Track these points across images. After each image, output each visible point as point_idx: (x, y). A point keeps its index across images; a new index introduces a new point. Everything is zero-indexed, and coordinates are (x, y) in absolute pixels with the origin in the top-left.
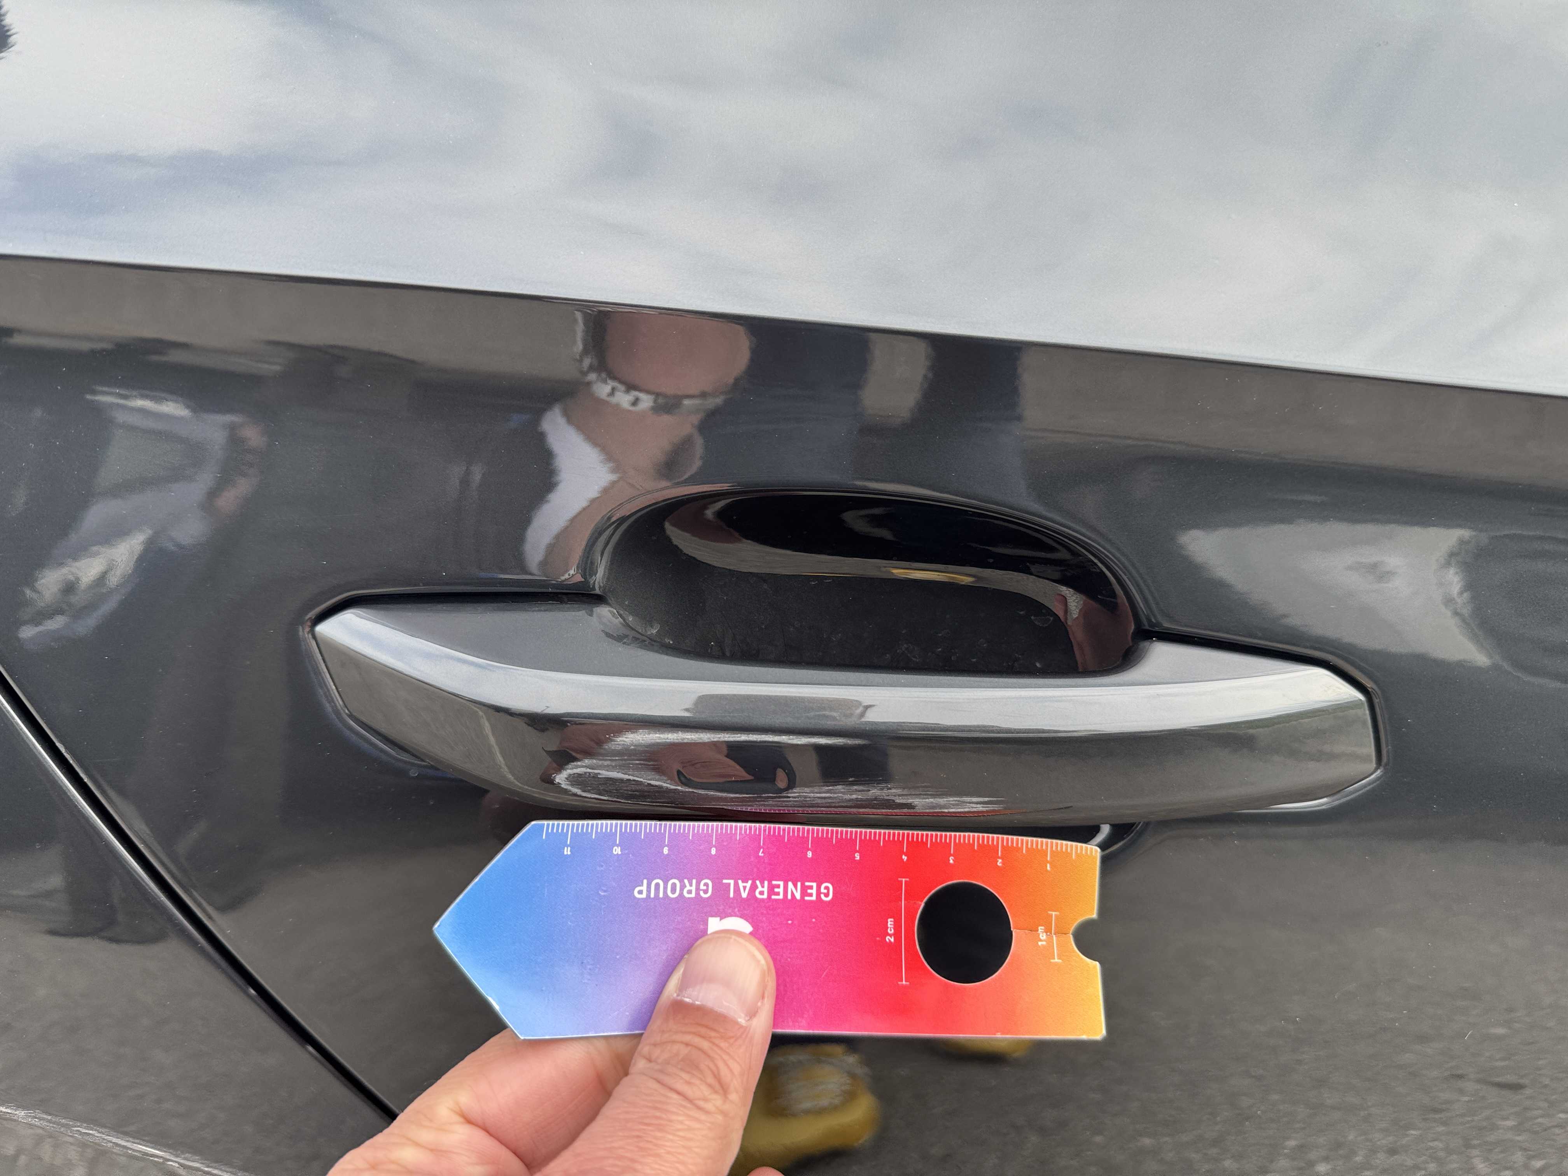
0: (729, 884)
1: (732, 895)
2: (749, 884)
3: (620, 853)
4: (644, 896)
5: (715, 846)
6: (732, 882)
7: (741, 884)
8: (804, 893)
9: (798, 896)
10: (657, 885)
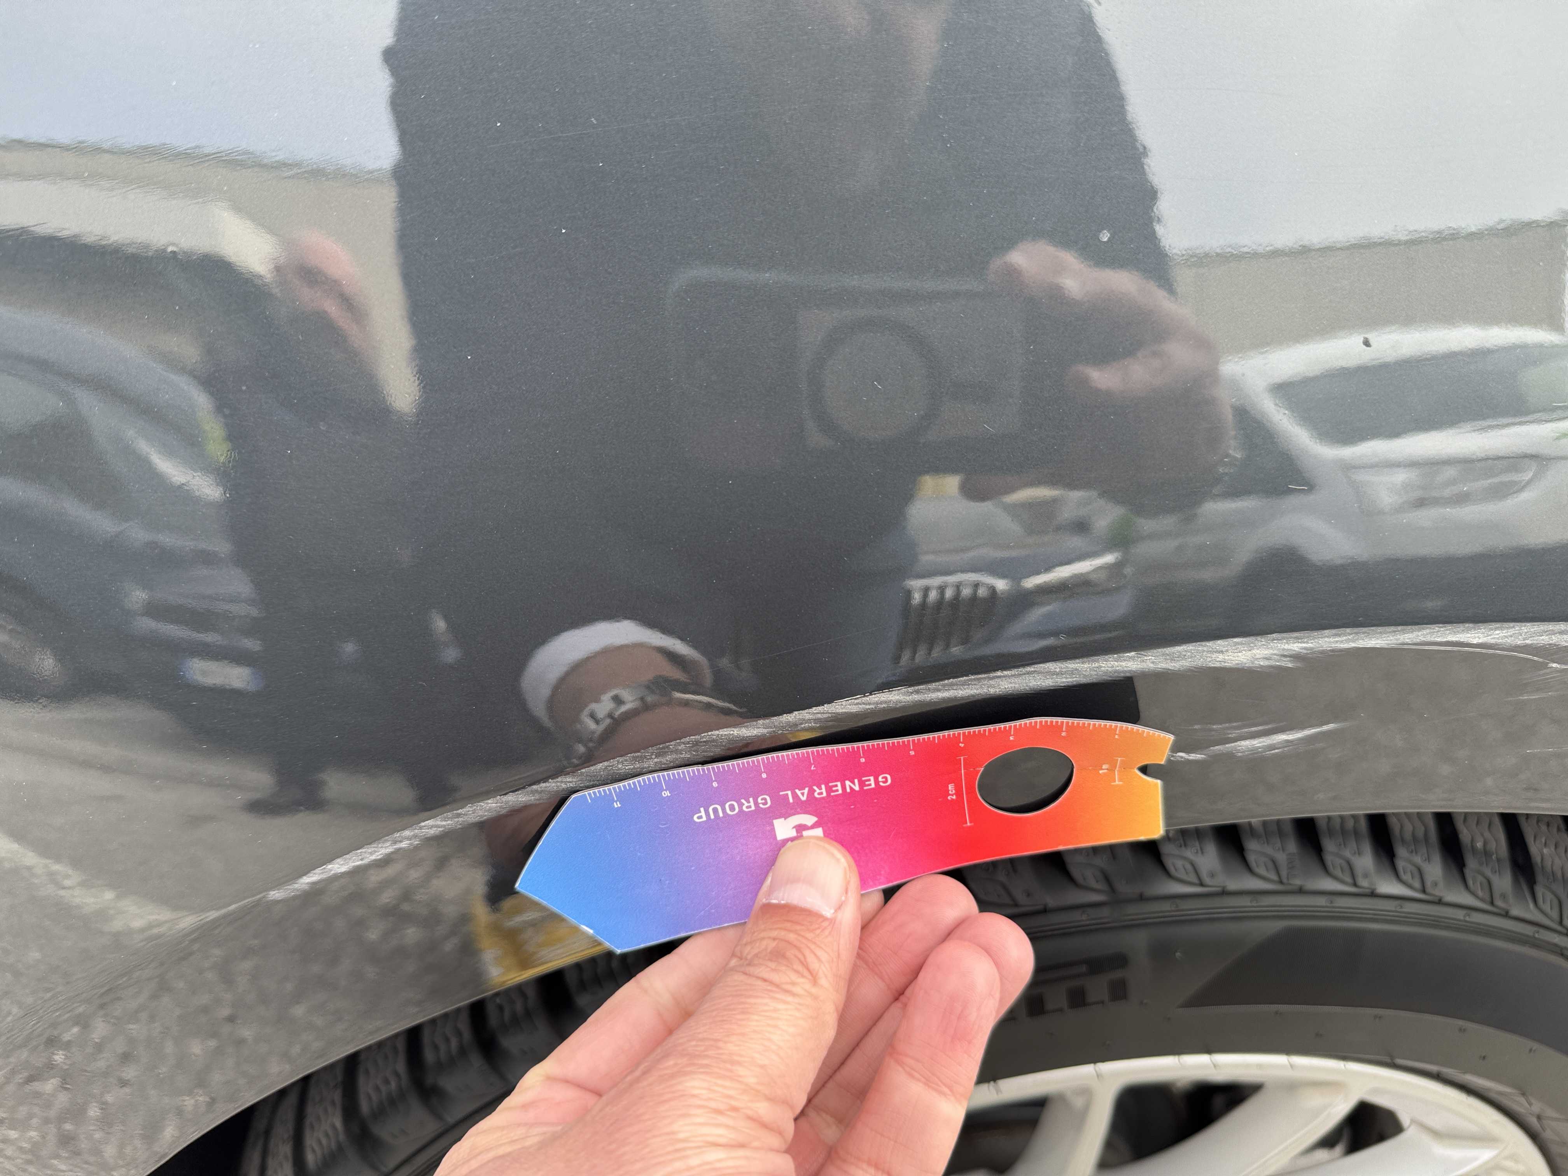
0: (787, 795)
1: (791, 800)
2: (806, 791)
3: (669, 795)
4: (704, 819)
5: (764, 772)
6: (789, 793)
7: (798, 792)
8: (862, 784)
9: (857, 788)
10: (715, 810)
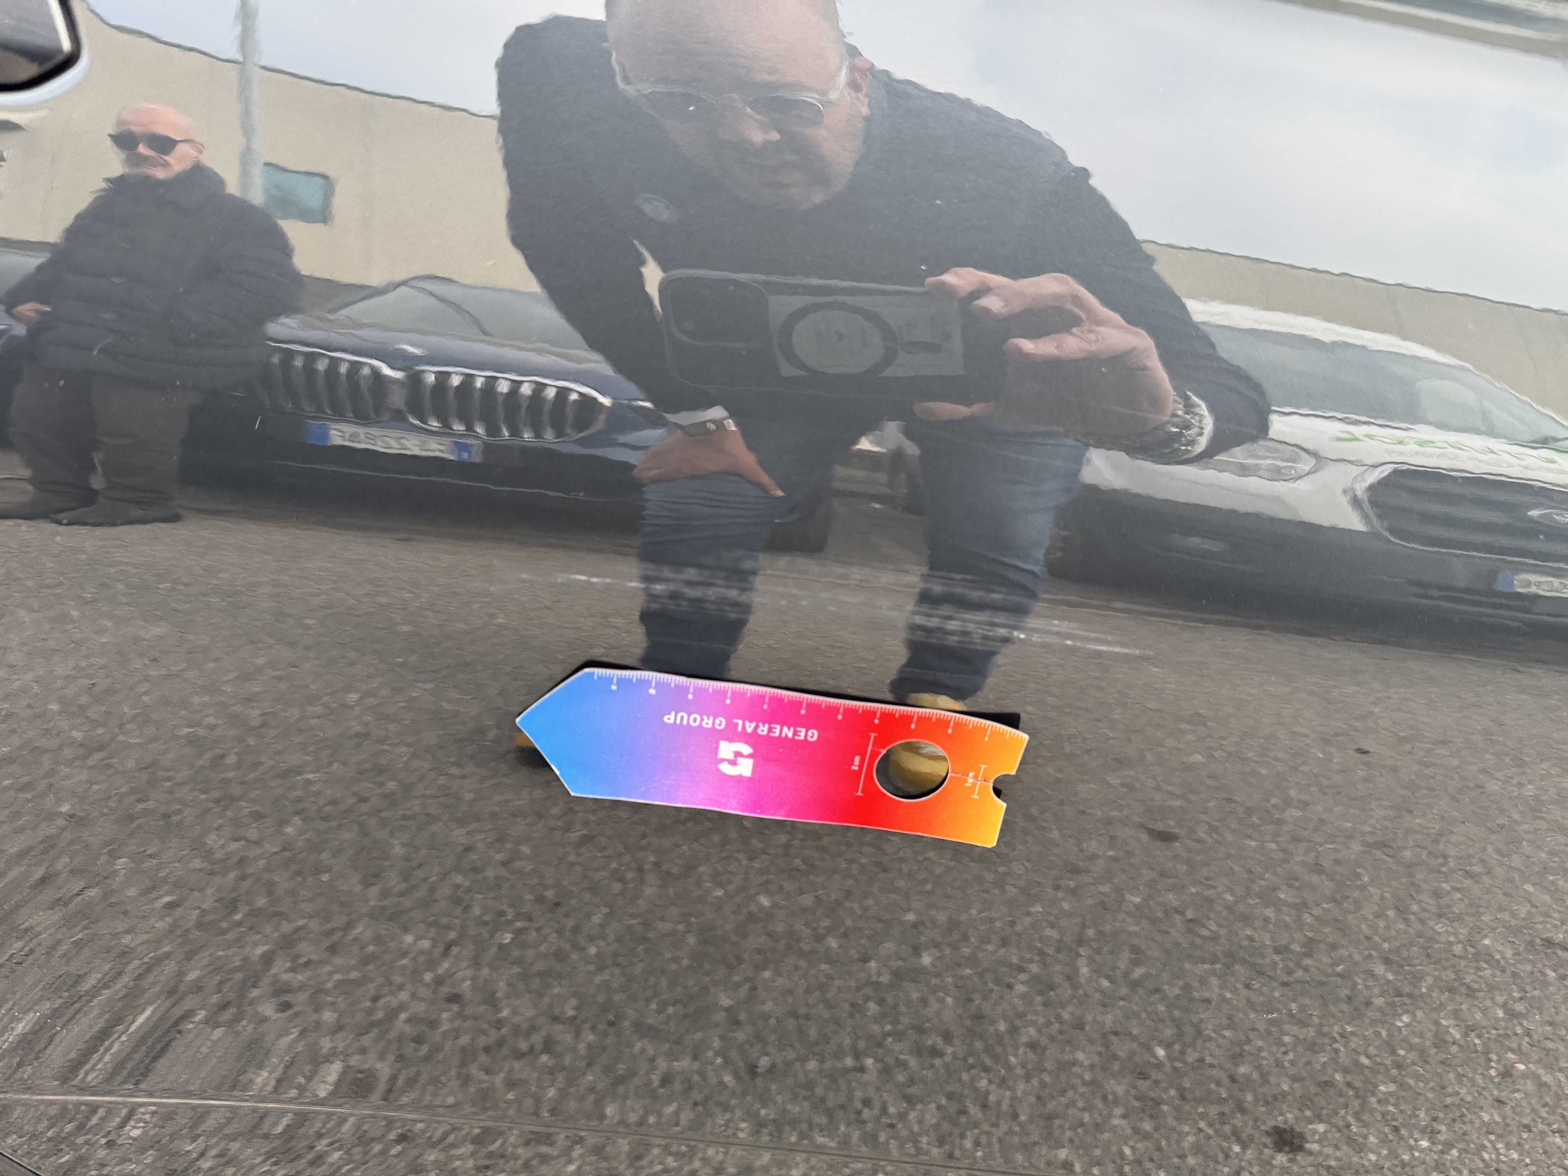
0: (738, 723)
1: (739, 729)
2: (753, 724)
3: (654, 693)
4: (672, 721)
5: (729, 698)
6: (740, 722)
7: (747, 723)
8: (795, 733)
9: (790, 735)
10: (682, 718)
